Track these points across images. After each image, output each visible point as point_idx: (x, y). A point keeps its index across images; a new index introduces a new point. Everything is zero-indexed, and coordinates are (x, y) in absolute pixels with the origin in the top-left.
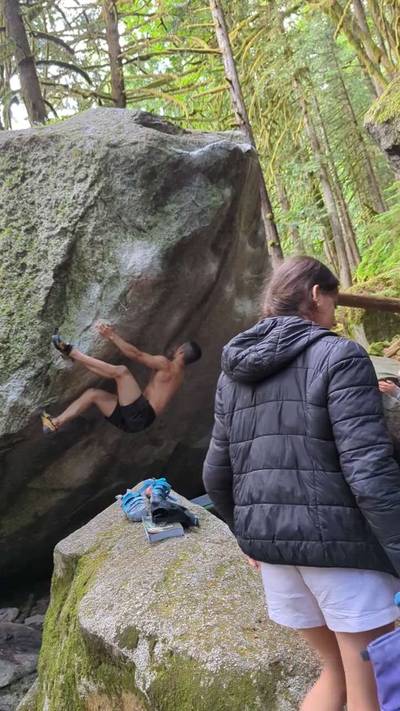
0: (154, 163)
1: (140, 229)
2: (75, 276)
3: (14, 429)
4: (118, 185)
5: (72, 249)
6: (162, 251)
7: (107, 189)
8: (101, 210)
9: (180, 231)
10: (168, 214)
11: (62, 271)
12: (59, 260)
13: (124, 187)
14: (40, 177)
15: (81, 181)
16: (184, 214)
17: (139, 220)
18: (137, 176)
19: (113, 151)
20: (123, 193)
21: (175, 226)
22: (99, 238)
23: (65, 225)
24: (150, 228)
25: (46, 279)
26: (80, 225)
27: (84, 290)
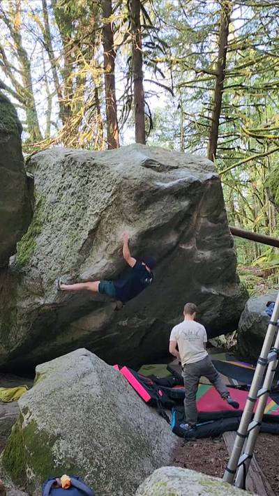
0: (143, 190)
1: (130, 221)
2: (98, 236)
3: (57, 301)
4: (124, 198)
5: (98, 223)
6: (138, 233)
7: (118, 199)
8: (113, 208)
9: (150, 224)
10: (146, 214)
11: (93, 233)
12: (92, 227)
13: (126, 199)
14: (94, 184)
15: (108, 192)
16: (154, 215)
17: (130, 217)
18: (133, 195)
19: (125, 181)
20: (125, 202)
21: (148, 222)
22: (110, 221)
23: (98, 211)
24: (135, 221)
25: (85, 235)
26: (104, 213)
27: (100, 243)
